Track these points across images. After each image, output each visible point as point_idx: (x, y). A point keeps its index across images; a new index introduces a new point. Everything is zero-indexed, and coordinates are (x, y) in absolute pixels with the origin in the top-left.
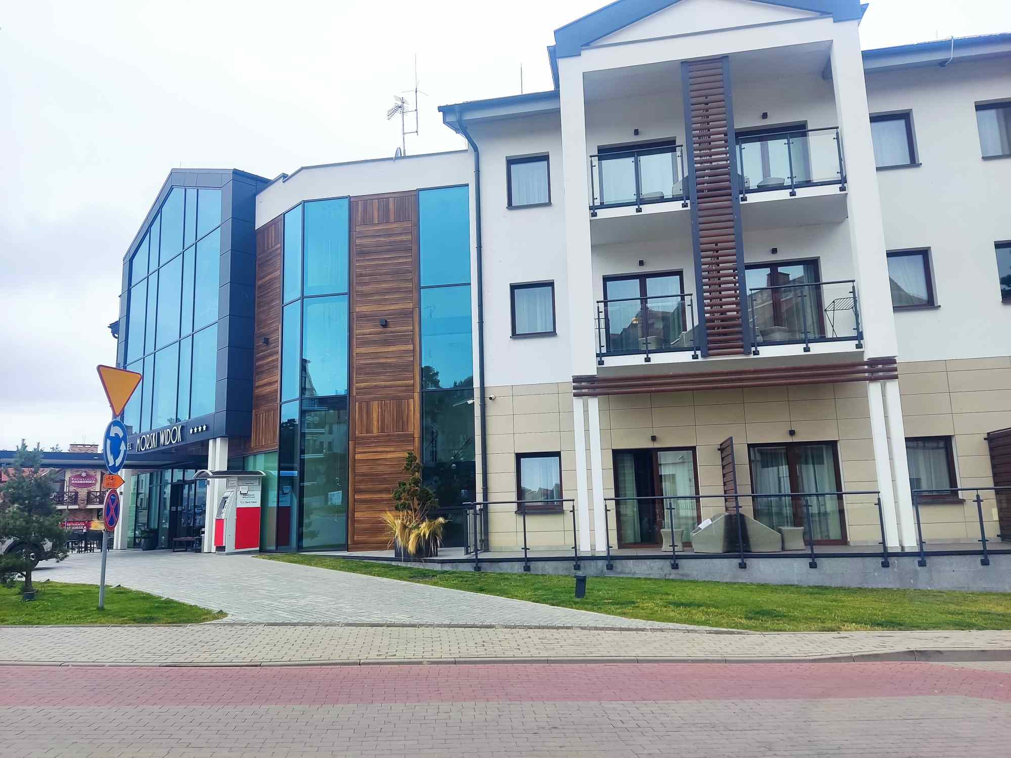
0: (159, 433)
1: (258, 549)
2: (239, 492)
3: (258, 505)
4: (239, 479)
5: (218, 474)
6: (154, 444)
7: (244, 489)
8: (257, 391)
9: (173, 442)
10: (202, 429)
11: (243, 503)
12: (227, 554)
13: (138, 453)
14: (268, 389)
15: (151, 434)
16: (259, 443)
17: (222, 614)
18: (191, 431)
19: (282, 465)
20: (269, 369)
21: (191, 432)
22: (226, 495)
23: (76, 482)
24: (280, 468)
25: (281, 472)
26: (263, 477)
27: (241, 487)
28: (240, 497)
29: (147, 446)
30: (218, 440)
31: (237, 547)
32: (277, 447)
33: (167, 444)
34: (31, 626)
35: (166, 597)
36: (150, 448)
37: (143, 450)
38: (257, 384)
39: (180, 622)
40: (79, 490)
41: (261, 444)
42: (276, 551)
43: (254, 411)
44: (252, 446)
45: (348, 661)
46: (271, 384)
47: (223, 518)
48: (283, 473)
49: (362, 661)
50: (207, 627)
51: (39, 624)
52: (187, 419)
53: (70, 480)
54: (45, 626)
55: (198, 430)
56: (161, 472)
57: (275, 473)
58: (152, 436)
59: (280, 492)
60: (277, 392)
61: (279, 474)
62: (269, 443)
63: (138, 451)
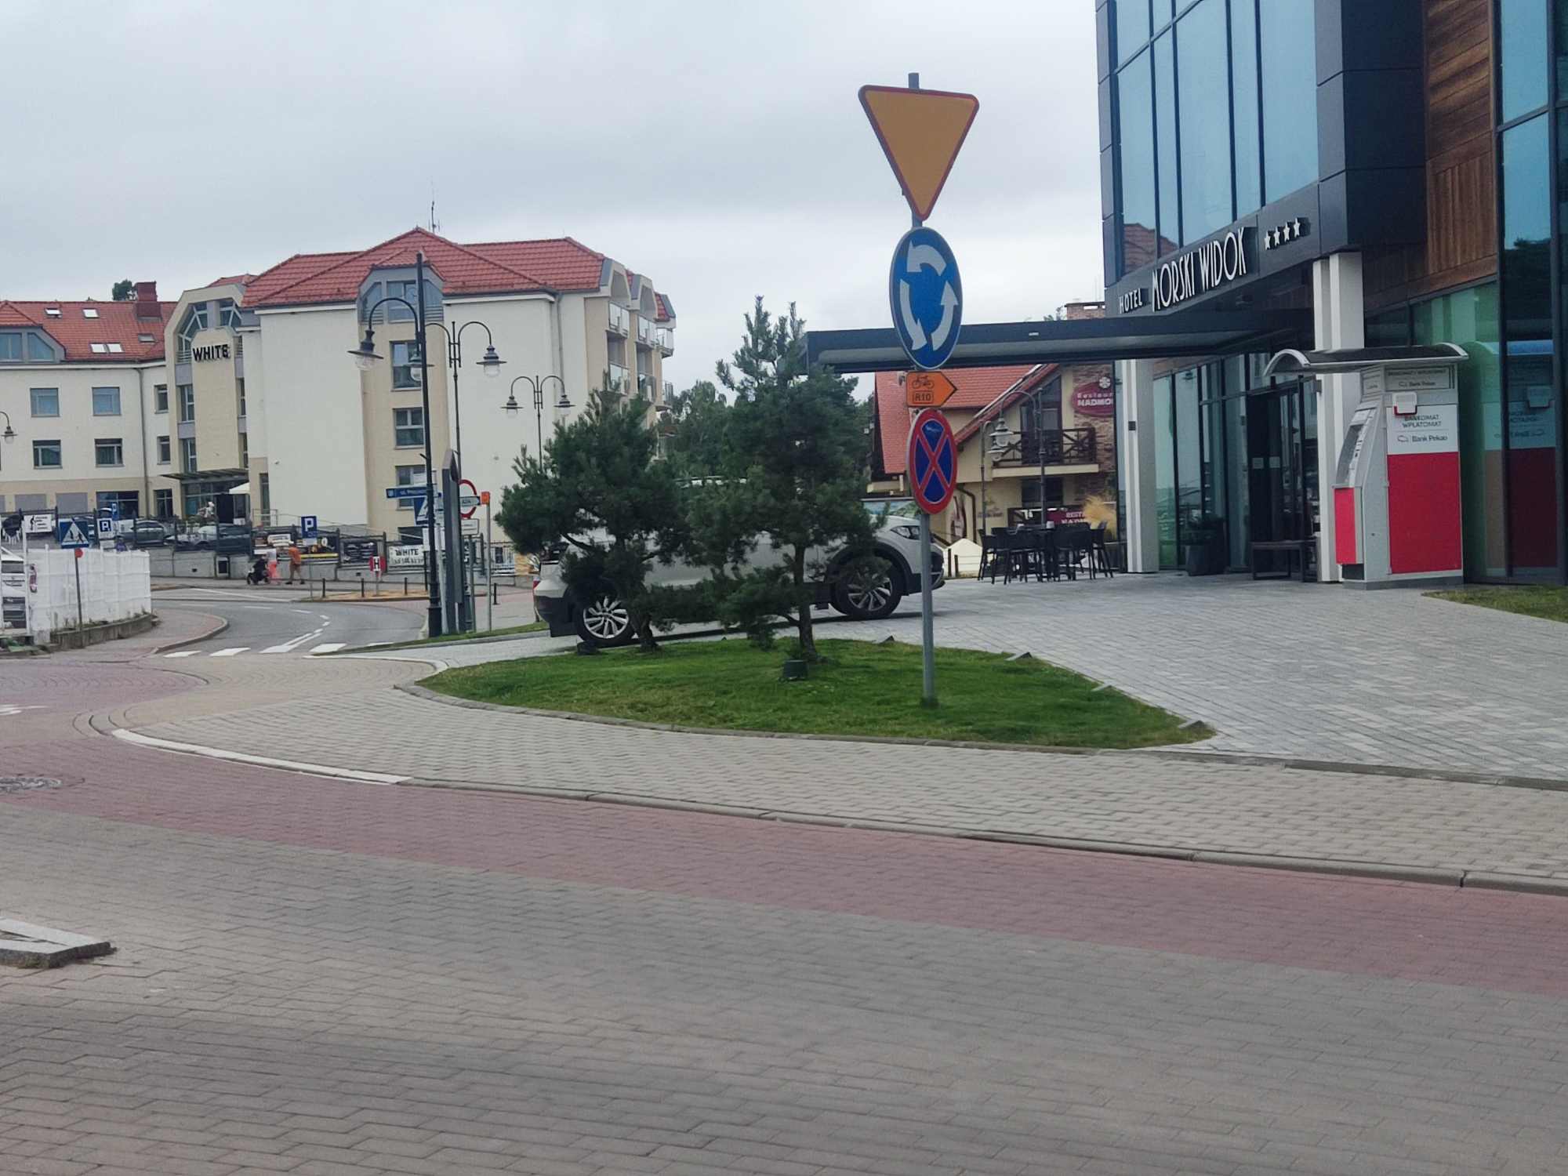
0: (1196, 255)
1: (1459, 573)
2: (1390, 412)
3: (1451, 445)
4: (1389, 371)
5: (1343, 360)
6: (1189, 288)
7: (1405, 401)
8: (1437, 101)
9: (1230, 277)
10: (1292, 232)
11: (1405, 442)
12: (1371, 586)
13: (1158, 313)
14: (1462, 90)
15: (1181, 260)
16: (1447, 260)
17: (1200, 730)
18: (1267, 239)
19: (1512, 325)
20: (1462, 24)
21: (1268, 245)
22: (1358, 418)
23: (1088, 403)
24: (1506, 336)
25: (1511, 344)
26: (1459, 362)
27: (1395, 395)
28: (1395, 426)
29: (1175, 295)
30: (1334, 262)
31: (1396, 567)
32: (1495, 269)
33: (1217, 283)
34: (771, 733)
35: (1107, 683)
36: (1182, 297)
37: (1166, 304)
38: (1434, 77)
39: (1084, 743)
40: (1097, 424)
41: (1452, 264)
42: (1510, 580)
43: (1429, 164)
44: (1431, 272)
45: (1432, 871)
46: (1468, 71)
47: (1351, 484)
48: (1516, 346)
49: (1470, 876)
50: (1137, 760)
51: (788, 730)
52: (1258, 206)
53: (1074, 399)
54: (796, 735)
55: (1282, 236)
56: (1223, 362)
57: (1493, 348)
58: (1183, 262)
59: (1514, 407)
60: (1488, 94)
61: (1504, 348)
62: (1474, 258)
63: (1156, 309)
